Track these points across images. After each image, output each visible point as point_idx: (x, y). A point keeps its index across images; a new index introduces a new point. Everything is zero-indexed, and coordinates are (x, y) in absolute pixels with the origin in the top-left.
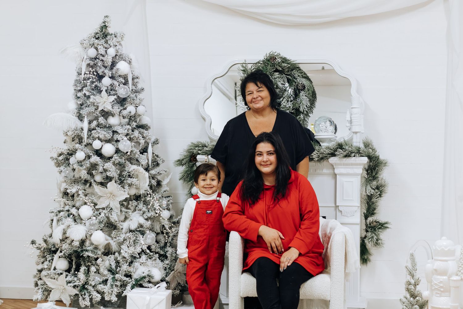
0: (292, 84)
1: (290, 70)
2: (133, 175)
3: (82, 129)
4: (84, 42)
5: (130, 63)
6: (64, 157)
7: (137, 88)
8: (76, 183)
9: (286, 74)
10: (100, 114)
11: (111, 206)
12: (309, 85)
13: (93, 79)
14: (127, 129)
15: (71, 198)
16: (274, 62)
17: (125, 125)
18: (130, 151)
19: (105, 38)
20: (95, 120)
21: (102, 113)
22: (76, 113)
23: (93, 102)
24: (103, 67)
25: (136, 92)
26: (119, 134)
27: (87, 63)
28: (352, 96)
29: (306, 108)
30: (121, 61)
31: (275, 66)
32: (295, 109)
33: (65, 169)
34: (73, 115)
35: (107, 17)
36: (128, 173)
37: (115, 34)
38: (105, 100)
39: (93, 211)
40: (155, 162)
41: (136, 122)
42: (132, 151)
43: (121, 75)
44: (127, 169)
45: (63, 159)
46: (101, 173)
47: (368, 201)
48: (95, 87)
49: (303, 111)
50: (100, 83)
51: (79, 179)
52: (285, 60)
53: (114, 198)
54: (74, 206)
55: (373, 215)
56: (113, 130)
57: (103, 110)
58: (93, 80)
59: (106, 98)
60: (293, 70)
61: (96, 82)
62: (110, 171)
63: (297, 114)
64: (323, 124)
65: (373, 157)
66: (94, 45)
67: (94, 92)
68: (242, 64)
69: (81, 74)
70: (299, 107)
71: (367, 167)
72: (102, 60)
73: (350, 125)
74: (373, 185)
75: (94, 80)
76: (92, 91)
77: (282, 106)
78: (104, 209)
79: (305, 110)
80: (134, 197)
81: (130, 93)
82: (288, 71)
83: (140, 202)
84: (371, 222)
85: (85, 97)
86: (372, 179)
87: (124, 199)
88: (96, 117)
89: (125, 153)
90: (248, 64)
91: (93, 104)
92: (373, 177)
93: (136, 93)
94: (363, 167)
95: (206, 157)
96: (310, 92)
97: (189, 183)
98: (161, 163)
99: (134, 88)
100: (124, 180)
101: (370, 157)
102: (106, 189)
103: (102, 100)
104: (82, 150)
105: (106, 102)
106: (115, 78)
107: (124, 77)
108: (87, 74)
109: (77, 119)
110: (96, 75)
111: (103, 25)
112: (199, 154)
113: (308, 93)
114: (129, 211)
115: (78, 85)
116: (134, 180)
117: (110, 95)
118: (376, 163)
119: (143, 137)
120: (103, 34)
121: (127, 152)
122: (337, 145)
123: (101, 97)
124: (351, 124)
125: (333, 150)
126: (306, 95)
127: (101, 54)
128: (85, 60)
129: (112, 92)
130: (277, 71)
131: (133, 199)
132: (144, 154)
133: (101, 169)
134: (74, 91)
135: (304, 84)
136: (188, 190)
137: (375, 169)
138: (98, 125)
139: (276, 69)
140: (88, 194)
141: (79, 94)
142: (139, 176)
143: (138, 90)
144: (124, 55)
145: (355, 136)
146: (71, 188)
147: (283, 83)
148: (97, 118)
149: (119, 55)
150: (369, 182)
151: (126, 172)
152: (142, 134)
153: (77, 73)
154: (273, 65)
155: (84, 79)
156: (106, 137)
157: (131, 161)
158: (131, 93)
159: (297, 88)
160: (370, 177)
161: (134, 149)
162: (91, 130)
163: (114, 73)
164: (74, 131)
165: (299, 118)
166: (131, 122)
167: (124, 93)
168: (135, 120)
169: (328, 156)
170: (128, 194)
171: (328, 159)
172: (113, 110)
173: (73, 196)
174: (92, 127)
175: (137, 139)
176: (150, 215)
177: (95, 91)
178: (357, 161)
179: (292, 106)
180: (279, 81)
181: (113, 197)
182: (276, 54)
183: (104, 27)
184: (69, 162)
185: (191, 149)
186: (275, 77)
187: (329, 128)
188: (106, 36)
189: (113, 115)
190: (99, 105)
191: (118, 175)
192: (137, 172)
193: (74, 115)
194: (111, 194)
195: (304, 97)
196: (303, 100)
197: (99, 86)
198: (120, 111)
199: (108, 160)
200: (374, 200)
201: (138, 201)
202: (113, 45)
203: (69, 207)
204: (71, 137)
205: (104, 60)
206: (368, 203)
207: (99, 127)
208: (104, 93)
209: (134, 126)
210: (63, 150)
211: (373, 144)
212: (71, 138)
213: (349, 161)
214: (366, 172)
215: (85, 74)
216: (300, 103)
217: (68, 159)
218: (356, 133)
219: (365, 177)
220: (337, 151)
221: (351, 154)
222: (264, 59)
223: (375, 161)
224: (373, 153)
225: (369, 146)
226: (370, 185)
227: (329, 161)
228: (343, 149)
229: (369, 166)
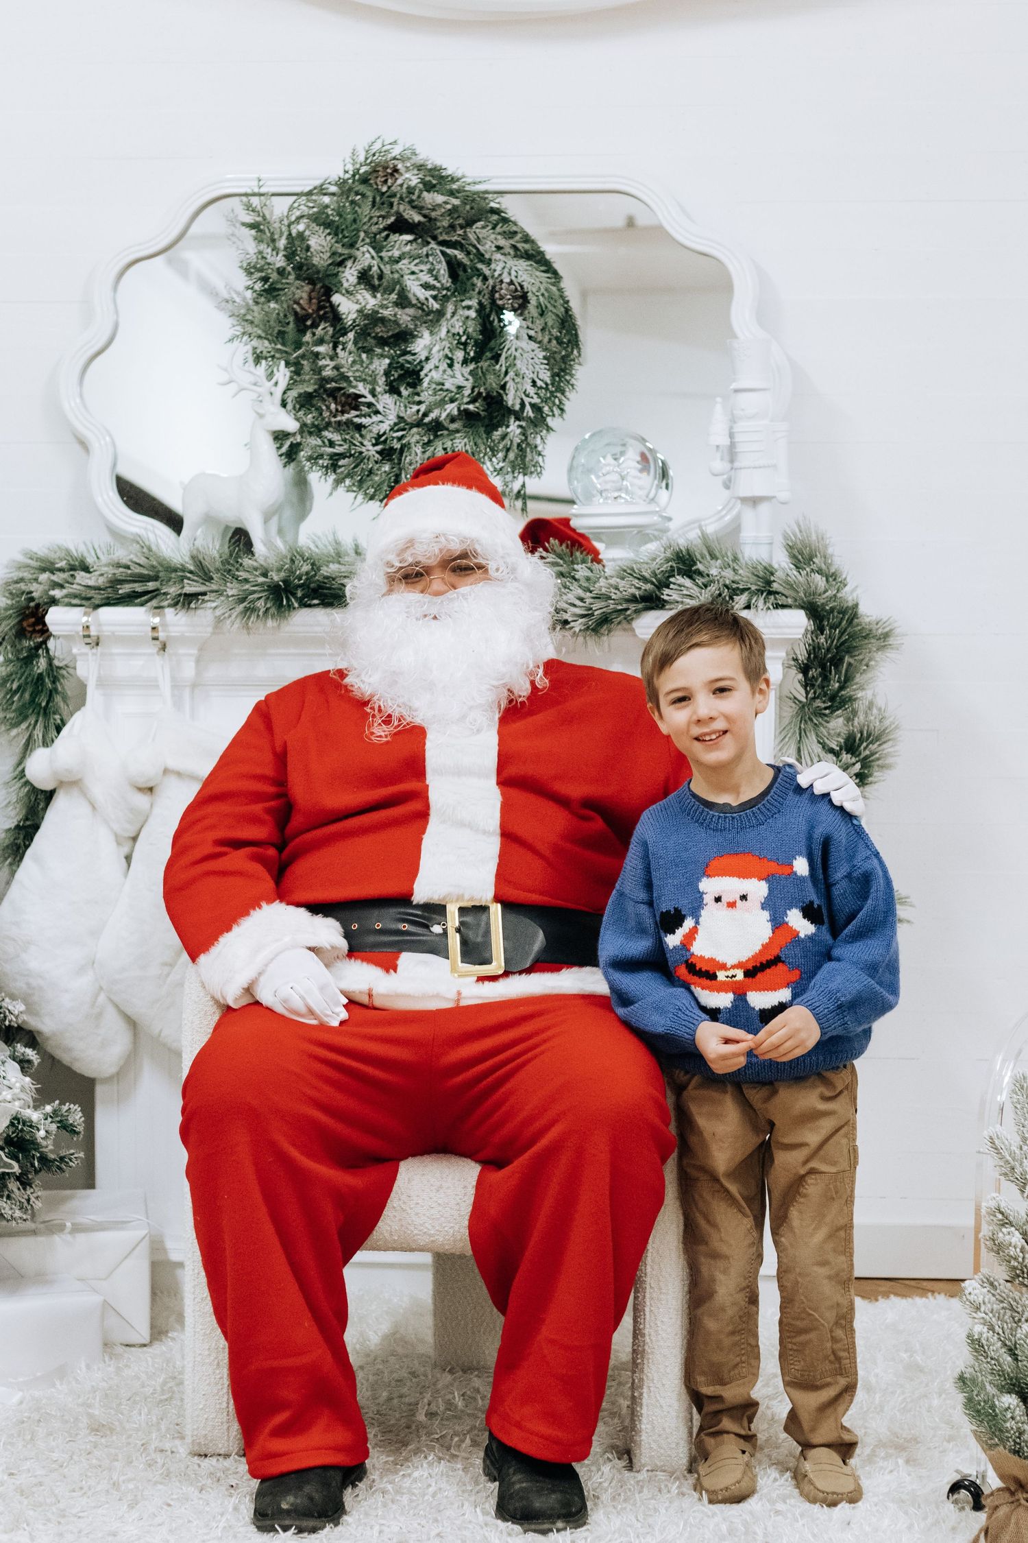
0: (469, 283)
1: (461, 221)
9: (441, 238)
12: (543, 290)
16: (389, 187)
28: (736, 337)
29: (531, 391)
31: (391, 205)
32: (485, 399)
49: (517, 407)
52: (435, 179)
60: (475, 222)
63: (491, 418)
64: (609, 465)
65: (832, 610)
68: (244, 199)
70: (503, 387)
71: (802, 655)
73: (727, 466)
74: (832, 732)
77: (425, 385)
79: (527, 400)
82: (452, 227)
86: (826, 708)
90: (274, 195)
92: (832, 699)
94: (787, 655)
95: (85, 614)
96: (550, 319)
97: (14, 732)
101: (815, 611)
112: (53, 602)
113: (539, 323)
118: (845, 637)
122: (668, 560)
124: (732, 461)
125: (652, 583)
126: (532, 333)
130: (401, 226)
135: (522, 287)
136: (13, 760)
137: (841, 660)
139: (400, 217)
145: (748, 516)
147: (432, 281)
150: (811, 720)
154: (384, 200)
159: (493, 301)
160: (814, 699)
165: (504, 437)
169: (633, 607)
171: (632, 619)
179: (469, 385)
180: (413, 273)
182: (396, 151)
185: (22, 580)
186: (396, 253)
187: (636, 481)
195: (526, 345)
196: (518, 354)
211: (830, 551)
214: (800, 676)
216: (504, 369)
218: (754, 502)
219: (795, 698)
220: (672, 586)
221: (731, 598)
222: (346, 172)
223: (837, 627)
224: (829, 593)
225: (811, 559)
226: (817, 735)
227: (633, 630)
228: (695, 576)
229: (814, 648)
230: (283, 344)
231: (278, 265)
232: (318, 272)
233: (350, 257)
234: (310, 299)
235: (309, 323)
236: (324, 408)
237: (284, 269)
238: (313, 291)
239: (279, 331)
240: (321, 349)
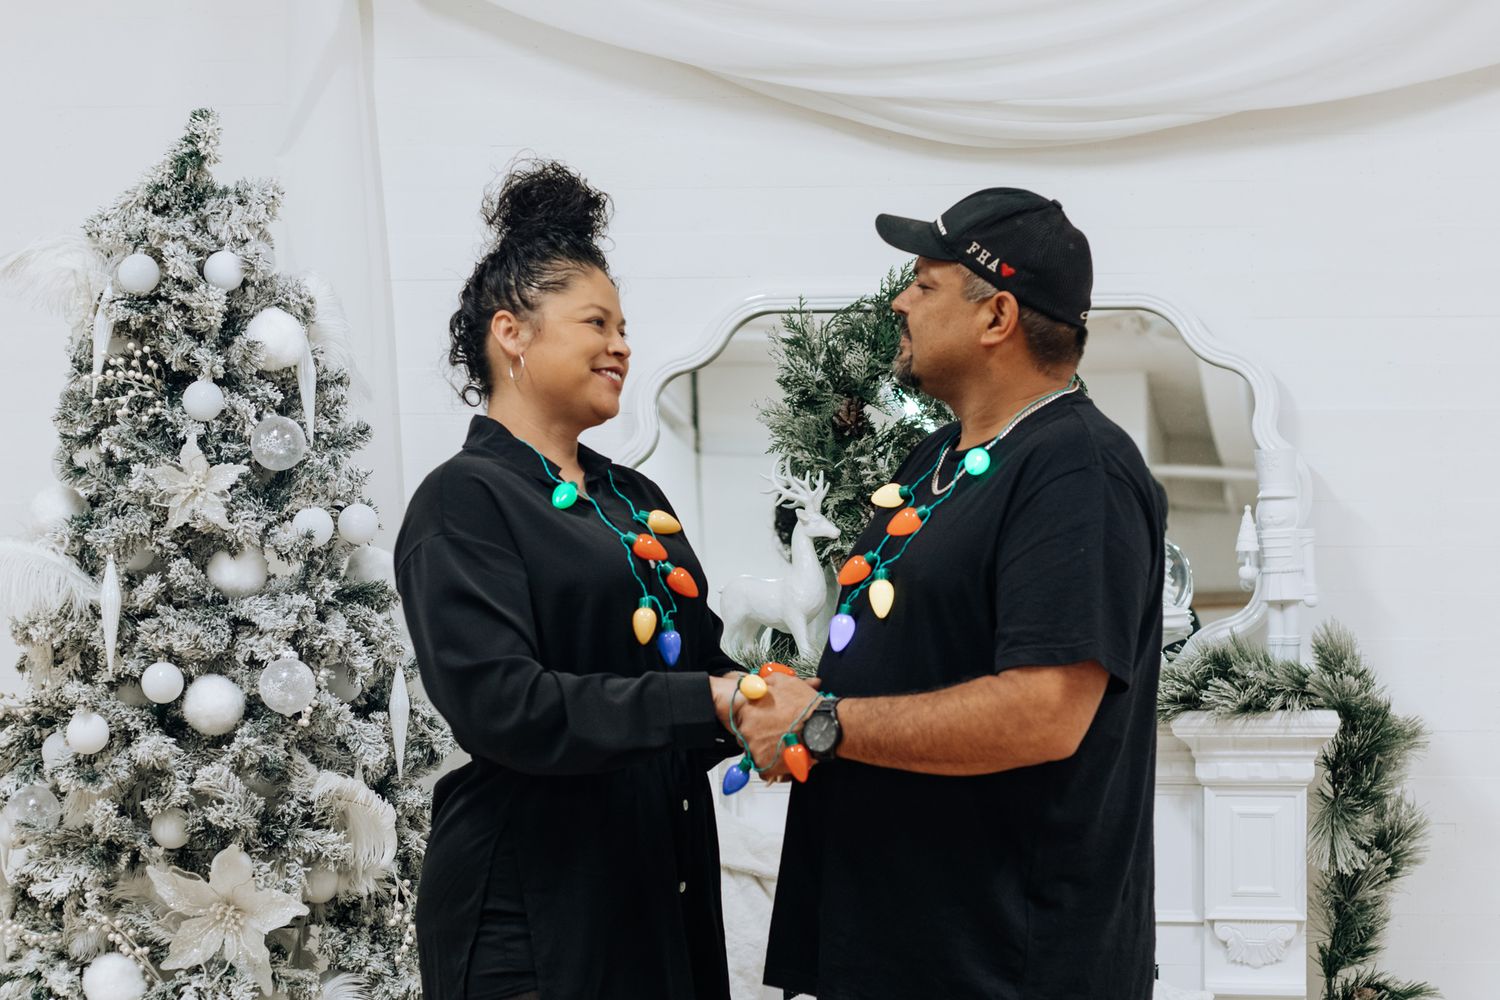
2: (324, 814)
3: (95, 611)
4: (104, 226)
5: (306, 316)
6: (17, 733)
7: (341, 426)
8: (70, 854)
10: (174, 546)
11: (230, 958)
13: (142, 389)
14: (298, 610)
15: (48, 915)
17: (288, 592)
18: (309, 710)
19: (195, 208)
20: (151, 570)
21: (185, 538)
22: (67, 540)
23: (141, 491)
24: (185, 337)
25: (336, 442)
26: (261, 633)
27: (113, 321)
28: (1259, 448)
30: (265, 310)
33: (21, 791)
34: (54, 550)
35: (202, 116)
36: (303, 805)
37: (237, 193)
38: (196, 484)
39: (148, 977)
40: (421, 749)
41: (333, 576)
42: (318, 710)
43: (268, 370)
44: (296, 786)
45: (12, 745)
46: (181, 807)
47: (1341, 897)
48: (152, 425)
50: (172, 406)
51: (83, 837)
53: (241, 923)
54: (61, 955)
55: (1359, 959)
56: (232, 614)
57: (186, 524)
58: (143, 394)
59: (200, 473)
61: (158, 403)
62: (220, 802)
65: (1365, 711)
66: (146, 238)
67: (145, 447)
68: (786, 316)
69: (89, 369)
71: (1332, 753)
72: (183, 307)
73: (1256, 570)
74: (1363, 829)
75: (150, 394)
76: (140, 445)
78: (196, 970)
80: (329, 911)
81: (306, 449)
83: (359, 931)
84: (1350, 983)
85: (110, 470)
86: (1357, 805)
87: (287, 921)
88: (156, 557)
89: (290, 719)
90: (815, 312)
91: (142, 501)
92: (1364, 795)
93: (332, 451)
94: (1319, 754)
98: (445, 753)
99: (325, 425)
100: (284, 838)
101: (1349, 714)
102: (202, 881)
103: (182, 484)
104: (94, 709)
105: (201, 490)
106: (242, 383)
107: (282, 380)
108: (113, 367)
109: (72, 567)
110: (159, 372)
111: (189, 149)
114: (309, 979)
115: (78, 416)
116: (329, 840)
117: (219, 460)
118: (1375, 738)
119: (366, 643)
120: (185, 189)
121: (298, 715)
122: (1205, 663)
123: (181, 470)
124: (1259, 565)
125: (1192, 685)
127: (179, 281)
128: (107, 305)
129: (230, 448)
131: (324, 919)
132: (371, 715)
133: (179, 791)
134: (59, 442)
137: (1372, 760)
138: (167, 596)
140: (126, 901)
141: (85, 457)
142: (355, 817)
143: (343, 434)
144: (280, 283)
145: (1275, 618)
146: (47, 875)
148: (160, 565)
149: (256, 283)
150: (1342, 816)
151: (294, 804)
152: (362, 630)
153: (74, 361)
155: (105, 391)
156: (203, 649)
157: (317, 750)
158: (314, 448)
160: (1346, 795)
161: (327, 698)
162: (137, 616)
163: (236, 363)
164: (59, 624)
166: (314, 575)
167: (281, 452)
168: (330, 565)
169: (1172, 708)
170: (307, 903)
171: (1172, 720)
172: (230, 526)
173: (59, 908)
174: (140, 603)
175: (341, 652)
176: (403, 990)
177: (151, 442)
178: (1294, 730)
181: (238, 916)
183: (189, 161)
184: (40, 754)
188: (200, 199)
189: (234, 550)
190: (172, 504)
191: (256, 817)
192: (342, 803)
193: (57, 547)
194: (228, 904)
197: (170, 419)
198: (265, 531)
199: (212, 750)
200: (1367, 893)
201: (350, 930)
202: (230, 237)
203: (41, 957)
204: (48, 645)
205: (192, 305)
206: (1338, 907)
207: (169, 601)
208: (191, 451)
209: (328, 596)
210: (14, 703)
211: (1357, 652)
212: (50, 653)
213: (1257, 730)
214: (1329, 773)
215: (106, 367)
217: (36, 745)
218: (1282, 605)
219: (1323, 794)
220: (1210, 688)
221: (1268, 699)
222: (883, 290)
223: (1370, 726)
224: (1363, 694)
225: (1341, 661)
226: (1348, 830)
227: (1171, 730)
228: (1233, 679)
229: (1346, 747)
230: (824, 456)
231: (817, 379)
232: (856, 386)
233: (887, 372)
234: (849, 410)
235: (847, 434)
236: (863, 515)
237: (823, 382)
238: (851, 403)
239: (819, 442)
240: (864, 459)
